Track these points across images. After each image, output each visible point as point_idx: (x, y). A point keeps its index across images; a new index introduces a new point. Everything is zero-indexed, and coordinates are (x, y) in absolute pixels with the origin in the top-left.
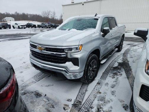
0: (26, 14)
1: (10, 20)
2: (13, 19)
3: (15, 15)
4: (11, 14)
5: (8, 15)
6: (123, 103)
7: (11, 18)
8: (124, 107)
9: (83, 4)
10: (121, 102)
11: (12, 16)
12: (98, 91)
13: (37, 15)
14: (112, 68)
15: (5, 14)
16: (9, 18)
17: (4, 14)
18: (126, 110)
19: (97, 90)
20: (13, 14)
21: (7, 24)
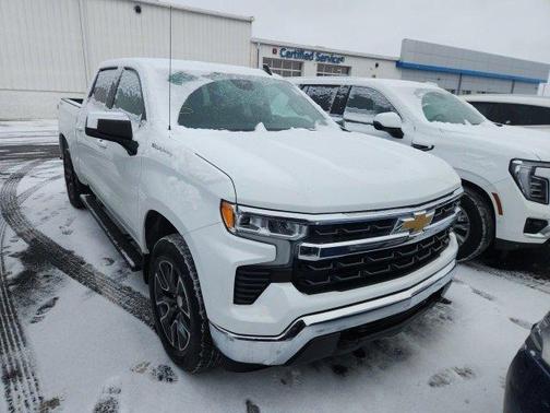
6: (149, 370)
8: (161, 378)
10: (142, 371)
12: (38, 401)
14: (11, 288)
18: (171, 380)
19: (30, 402)
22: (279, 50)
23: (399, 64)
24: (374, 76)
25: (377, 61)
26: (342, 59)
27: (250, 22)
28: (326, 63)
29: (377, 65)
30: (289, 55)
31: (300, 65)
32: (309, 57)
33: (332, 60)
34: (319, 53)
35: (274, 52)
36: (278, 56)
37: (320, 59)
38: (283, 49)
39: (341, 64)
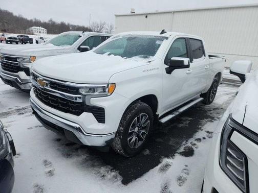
0: (67, 24)
1: (40, 32)
2: (45, 30)
3: (49, 24)
4: (42, 22)
5: (38, 24)
7: (41, 28)
9: (146, 17)
11: (44, 25)
13: (84, 27)
15: (34, 20)
16: (38, 28)
17: (31, 20)
20: (46, 23)
21: (28, 37)
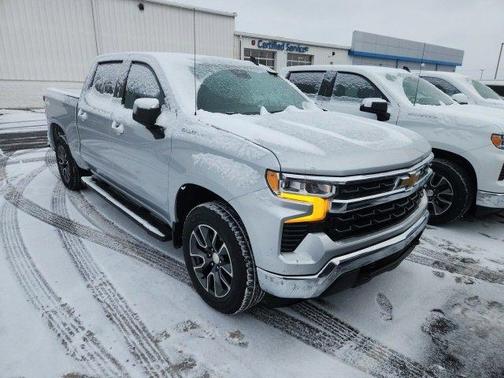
22: (257, 42)
23: (351, 53)
24: (331, 63)
25: (334, 50)
26: (306, 49)
27: (233, 17)
28: (294, 52)
29: (334, 54)
30: (265, 45)
31: (273, 55)
32: (280, 48)
33: (299, 49)
34: (288, 43)
35: (253, 43)
36: (255, 47)
37: (289, 49)
38: (260, 41)
39: (306, 53)
